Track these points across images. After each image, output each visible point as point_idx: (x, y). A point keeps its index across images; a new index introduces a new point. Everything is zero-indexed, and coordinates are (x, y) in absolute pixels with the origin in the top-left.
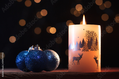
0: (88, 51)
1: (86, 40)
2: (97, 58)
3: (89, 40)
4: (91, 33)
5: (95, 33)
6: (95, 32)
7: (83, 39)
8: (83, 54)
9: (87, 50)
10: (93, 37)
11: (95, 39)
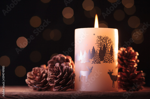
0: (100, 63)
1: (97, 49)
2: (112, 72)
3: (101, 48)
4: (103, 38)
5: (110, 40)
6: (110, 37)
7: (93, 47)
8: (92, 68)
9: (98, 62)
10: (107, 44)
11: (109, 47)
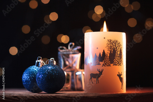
0: (110, 66)
8: (103, 70)
10: (116, 48)
11: (119, 50)
